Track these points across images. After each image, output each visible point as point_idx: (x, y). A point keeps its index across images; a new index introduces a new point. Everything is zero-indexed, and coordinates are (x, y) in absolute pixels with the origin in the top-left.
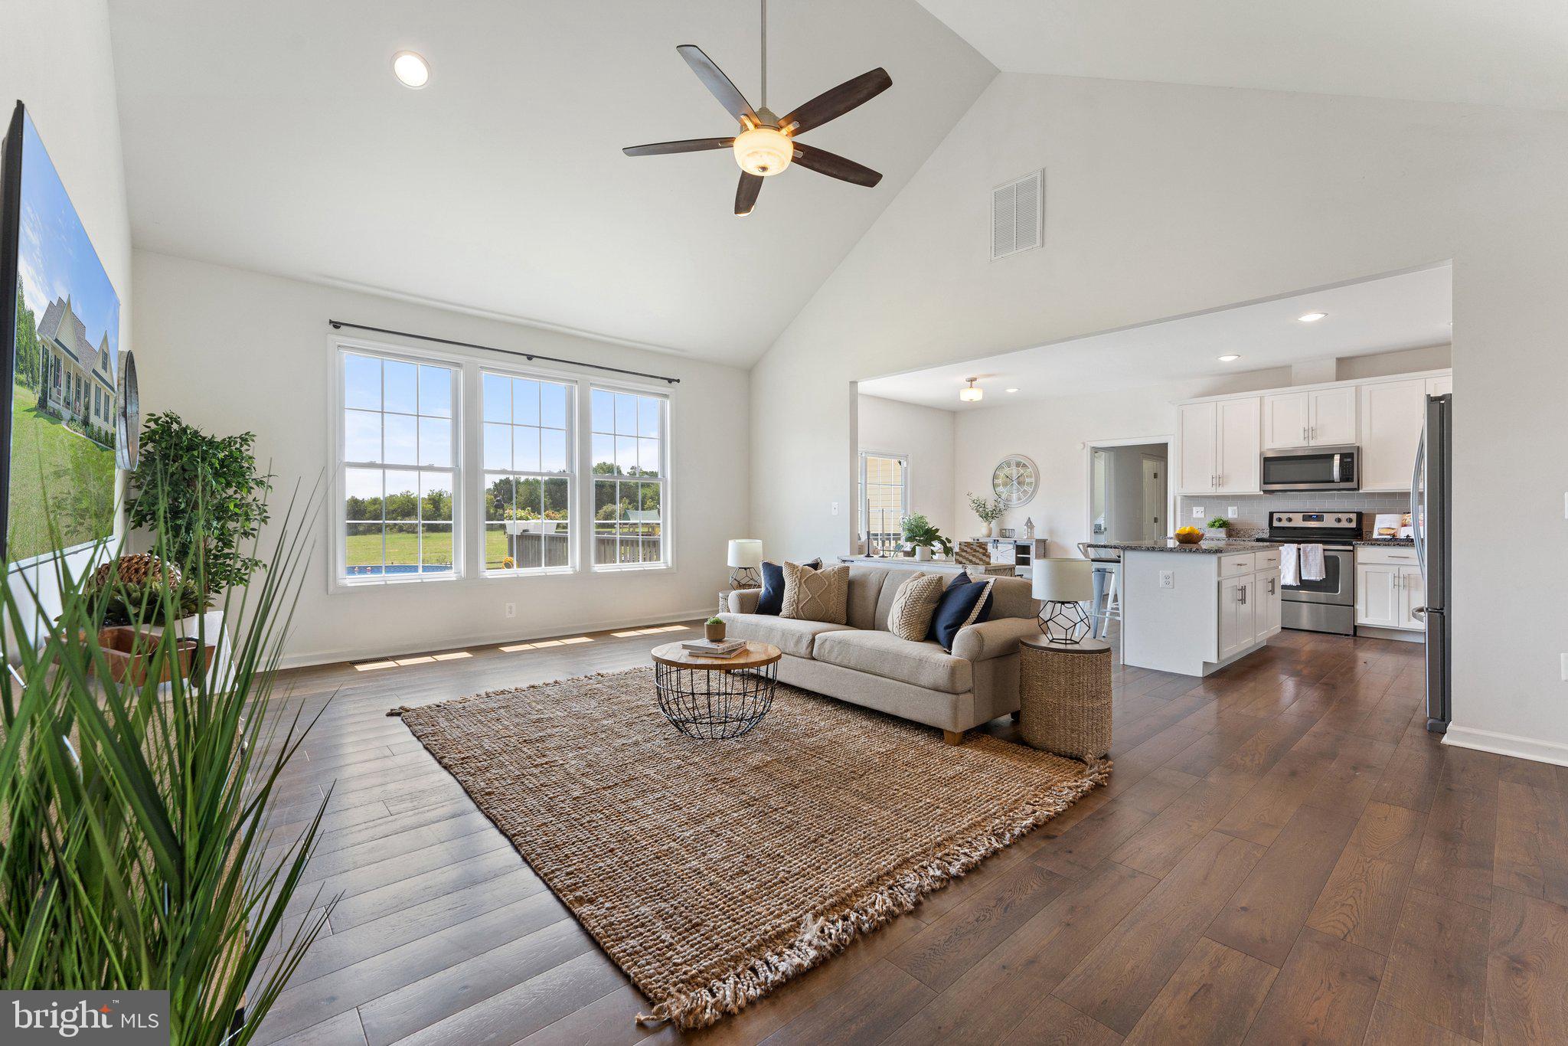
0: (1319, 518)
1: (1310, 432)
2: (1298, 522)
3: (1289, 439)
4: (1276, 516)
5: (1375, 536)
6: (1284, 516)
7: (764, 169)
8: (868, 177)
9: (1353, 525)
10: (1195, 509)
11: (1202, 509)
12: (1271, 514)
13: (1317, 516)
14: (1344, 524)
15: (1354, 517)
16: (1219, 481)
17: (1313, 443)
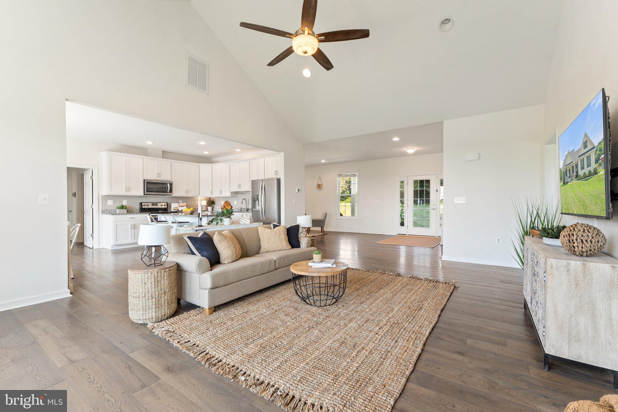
0: (157, 205)
1: (159, 175)
2: (150, 206)
3: (153, 177)
4: (143, 204)
5: (172, 210)
6: (146, 204)
7: (306, 53)
8: (271, 64)
9: (166, 207)
10: (109, 201)
11: (112, 201)
12: (141, 204)
13: (156, 204)
14: (163, 207)
15: (166, 204)
16: (128, 189)
17: (159, 179)
